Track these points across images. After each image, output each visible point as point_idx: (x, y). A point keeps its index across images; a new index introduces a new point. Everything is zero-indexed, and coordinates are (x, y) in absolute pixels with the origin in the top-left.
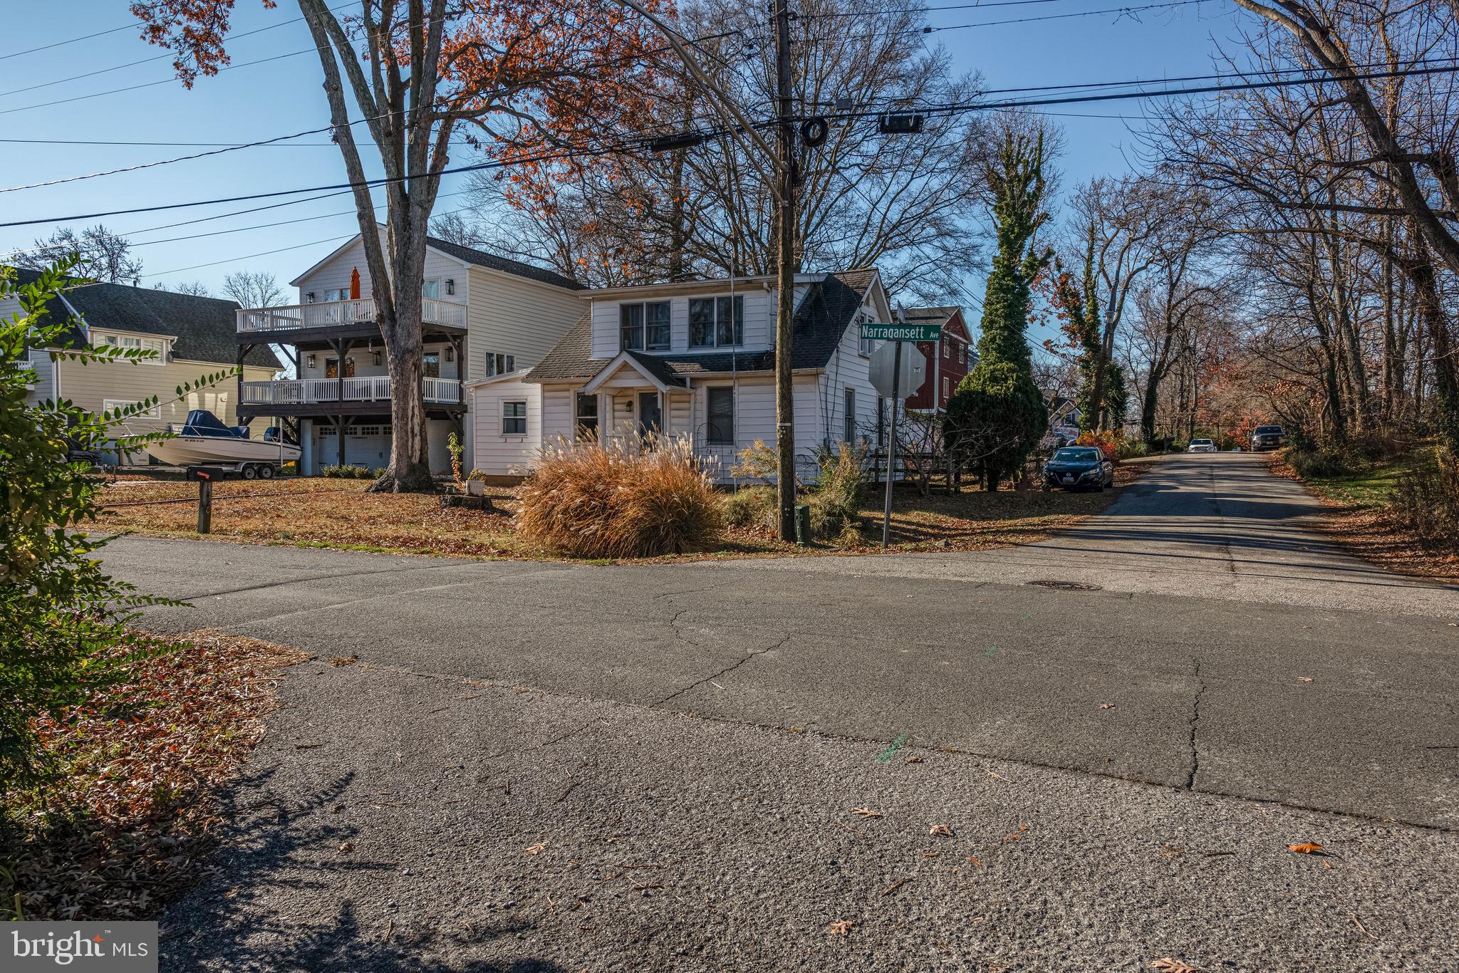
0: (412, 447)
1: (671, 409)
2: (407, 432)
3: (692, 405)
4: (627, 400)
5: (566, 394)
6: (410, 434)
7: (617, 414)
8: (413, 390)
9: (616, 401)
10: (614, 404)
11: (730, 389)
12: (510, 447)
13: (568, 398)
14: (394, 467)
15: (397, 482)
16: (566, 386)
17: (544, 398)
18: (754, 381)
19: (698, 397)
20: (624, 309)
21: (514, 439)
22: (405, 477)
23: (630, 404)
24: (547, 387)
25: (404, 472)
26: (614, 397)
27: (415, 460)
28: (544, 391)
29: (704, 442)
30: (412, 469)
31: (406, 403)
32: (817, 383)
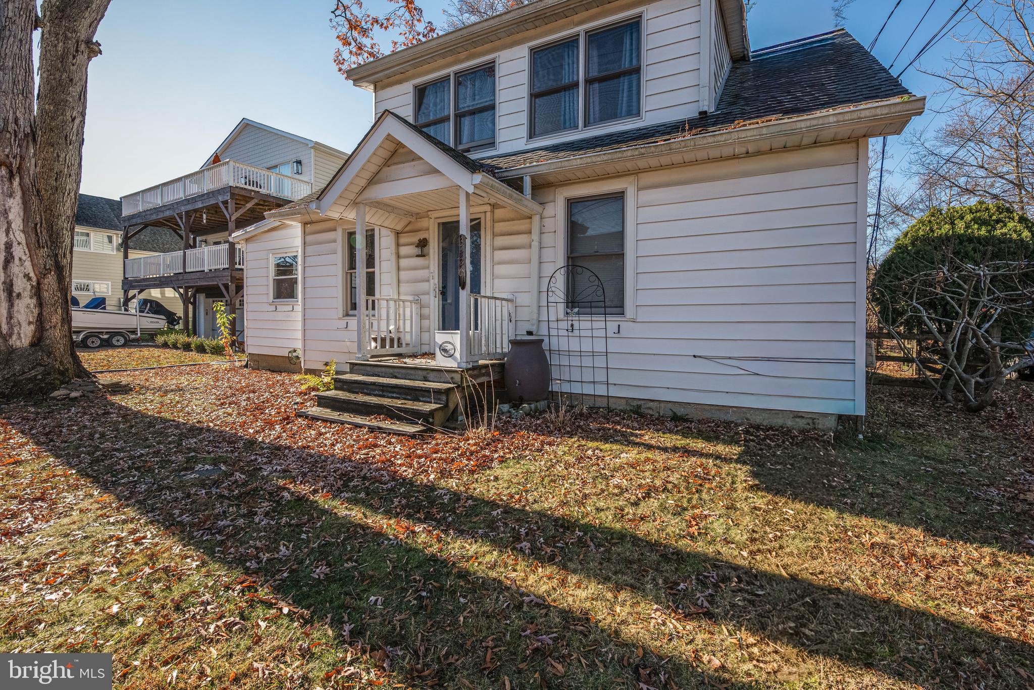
1: (494, 249)
3: (535, 236)
4: (415, 239)
5: (333, 235)
7: (404, 262)
9: (402, 240)
10: (398, 245)
11: (620, 197)
12: (280, 316)
13: (336, 241)
16: (334, 224)
17: (304, 245)
18: (674, 175)
19: (548, 223)
21: (285, 306)
23: (423, 244)
24: (307, 228)
26: (398, 234)
27: (19, 341)
28: (304, 234)
29: (561, 307)
32: (858, 160)
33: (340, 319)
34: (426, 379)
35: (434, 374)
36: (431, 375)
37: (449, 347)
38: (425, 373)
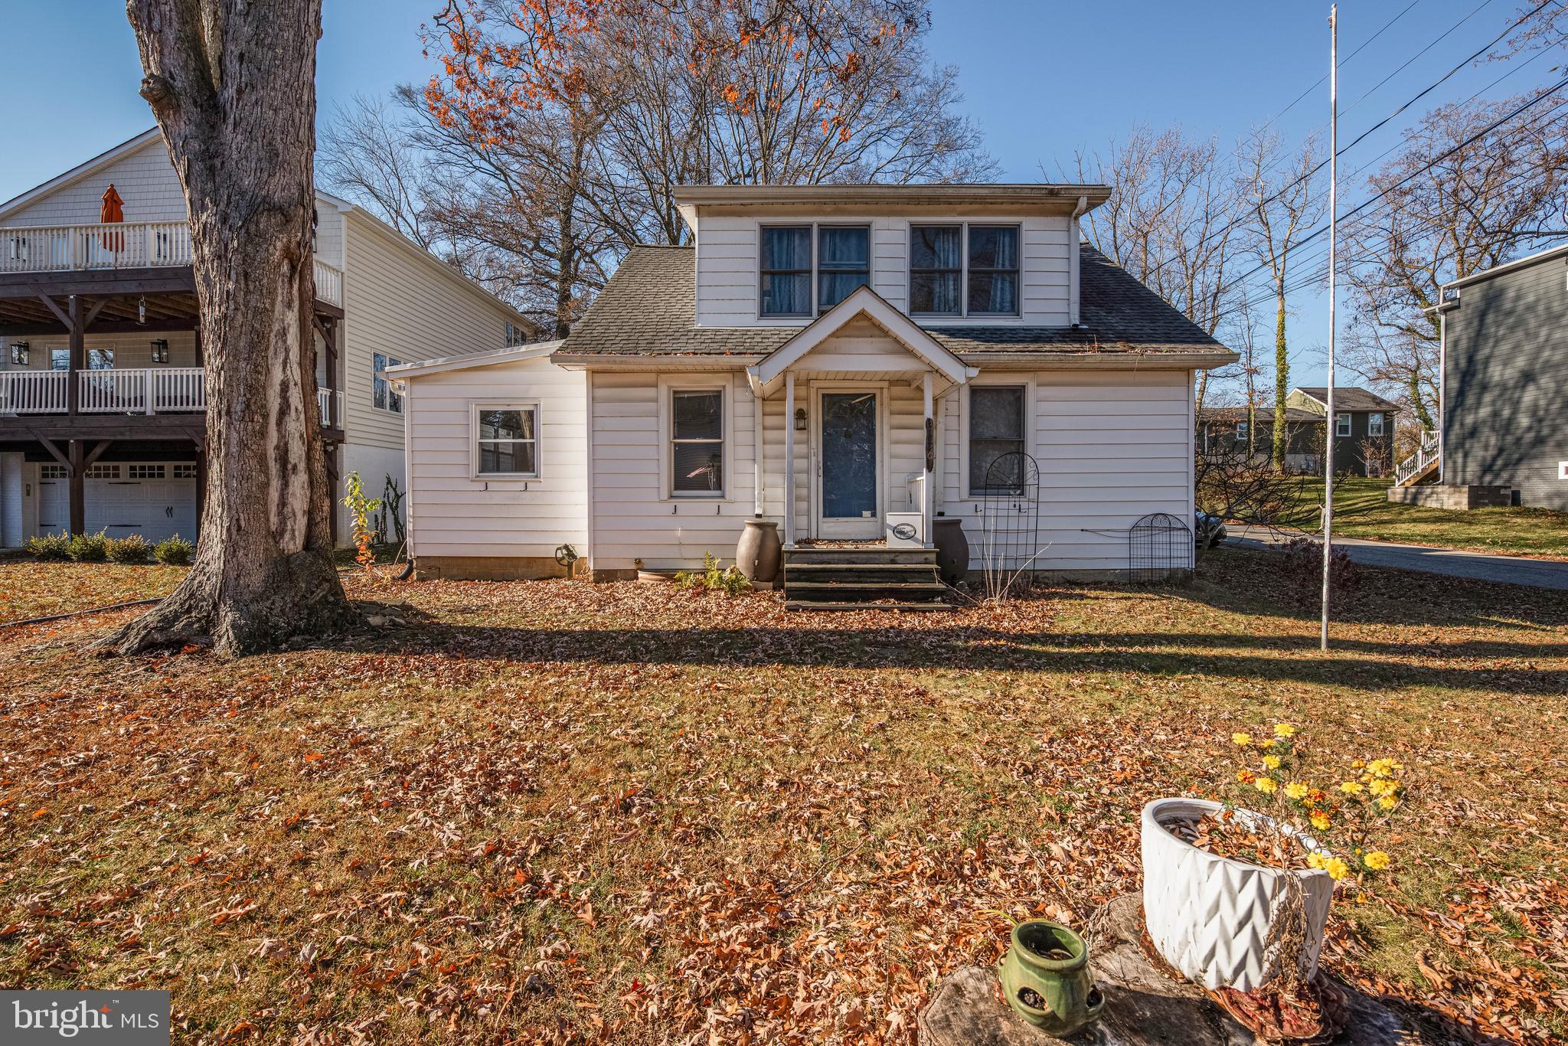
0: (283, 503)
1: (891, 427)
2: (262, 459)
5: (650, 392)
6: (274, 468)
8: (283, 333)
10: (764, 414)
11: (1019, 390)
12: (497, 499)
13: (656, 400)
14: (216, 566)
15: (228, 617)
16: (651, 378)
17: (593, 400)
19: (951, 405)
20: (769, 234)
21: (507, 484)
22: (258, 598)
23: (801, 415)
24: (600, 379)
25: (256, 580)
26: (764, 401)
27: (293, 543)
28: (593, 386)
29: (965, 491)
30: (283, 569)
31: (261, 369)
32: (1189, 383)
33: (661, 501)
34: (893, 562)
35: (905, 556)
36: (901, 558)
37: (907, 529)
38: (892, 556)
